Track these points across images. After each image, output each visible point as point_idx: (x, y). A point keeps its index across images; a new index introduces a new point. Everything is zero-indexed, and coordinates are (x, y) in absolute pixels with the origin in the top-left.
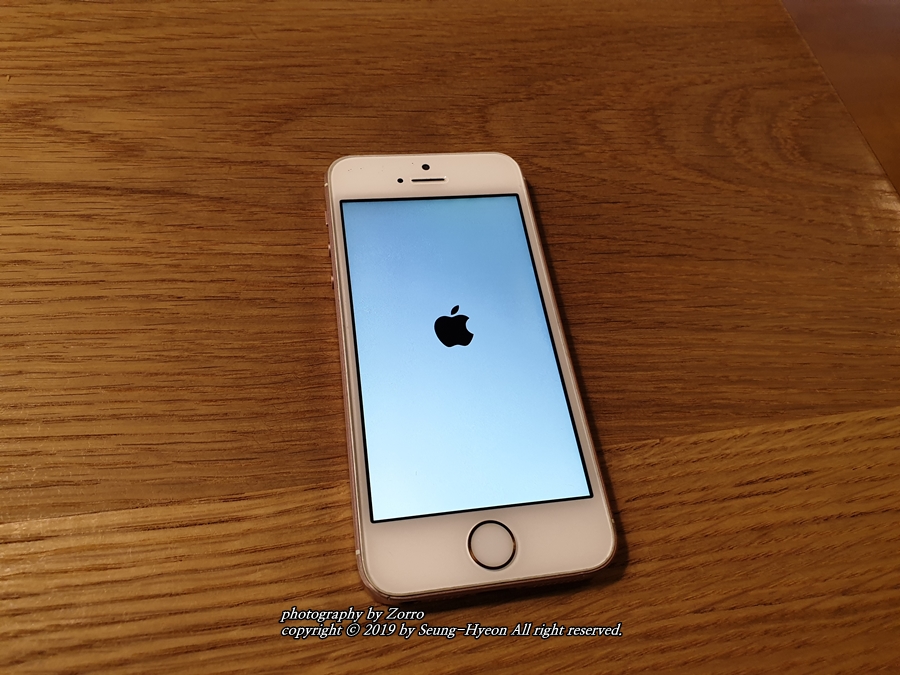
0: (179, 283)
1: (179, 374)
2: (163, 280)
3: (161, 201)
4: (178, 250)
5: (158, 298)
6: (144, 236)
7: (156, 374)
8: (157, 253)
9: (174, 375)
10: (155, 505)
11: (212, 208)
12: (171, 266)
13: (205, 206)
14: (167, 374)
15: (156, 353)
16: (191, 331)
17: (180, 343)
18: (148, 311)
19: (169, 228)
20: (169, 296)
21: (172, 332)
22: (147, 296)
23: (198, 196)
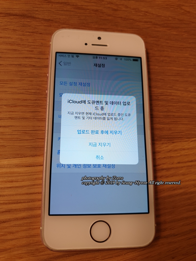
0: (34, 59)
1: (36, 100)
2: (26, 58)
3: (23, 20)
4: (32, 44)
5: (25, 66)
6: (17, 37)
7: (26, 100)
8: (23, 45)
9: (34, 100)
10: (30, 156)
11: (45, 24)
12: (29, 51)
13: (42, 23)
14: (31, 100)
15: (26, 91)
16: (40, 81)
17: (36, 86)
18: (21, 71)
19: (28, 33)
20: (30, 65)
21: (31, 81)
22: (20, 65)
23: (39, 18)
